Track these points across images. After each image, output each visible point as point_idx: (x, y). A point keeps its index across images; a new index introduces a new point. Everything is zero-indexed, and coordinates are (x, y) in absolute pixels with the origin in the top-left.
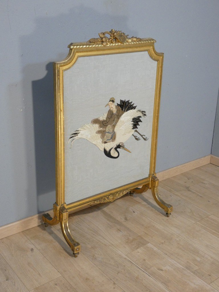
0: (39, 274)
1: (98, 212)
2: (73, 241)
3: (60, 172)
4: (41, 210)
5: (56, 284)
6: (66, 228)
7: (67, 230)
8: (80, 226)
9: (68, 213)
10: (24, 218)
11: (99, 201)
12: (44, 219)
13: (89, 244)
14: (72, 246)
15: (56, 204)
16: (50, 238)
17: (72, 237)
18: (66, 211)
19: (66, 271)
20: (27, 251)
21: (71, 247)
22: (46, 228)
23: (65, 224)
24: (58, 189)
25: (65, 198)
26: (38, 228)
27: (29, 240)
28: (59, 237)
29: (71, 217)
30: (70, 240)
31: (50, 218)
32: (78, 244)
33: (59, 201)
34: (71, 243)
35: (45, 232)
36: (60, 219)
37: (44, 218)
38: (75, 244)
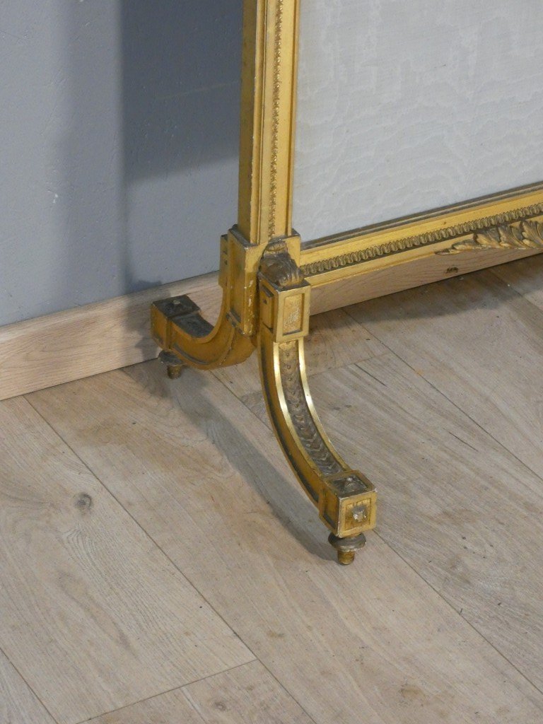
0: (123, 641)
1: (496, 312)
2: (332, 462)
3: (271, 30)
4: (145, 273)
5: (220, 705)
6: (295, 388)
7: (296, 397)
8: (379, 386)
9: (307, 296)
10: (41, 316)
11: (504, 237)
12: (163, 332)
13: (428, 492)
14: (325, 491)
15: (239, 234)
16: (197, 441)
17: (329, 442)
18: (295, 279)
19: (281, 636)
20: (52, 505)
21: (321, 497)
22: (173, 384)
23: (286, 359)
24: (255, 137)
25: (296, 201)
26: (126, 383)
27: (65, 448)
28: (251, 438)
29: (327, 332)
30: (312, 454)
31: (201, 327)
32: (363, 485)
33: (258, 219)
34: (323, 478)
35: (164, 405)
36: (256, 329)
37: (163, 320)
38: (341, 484)
